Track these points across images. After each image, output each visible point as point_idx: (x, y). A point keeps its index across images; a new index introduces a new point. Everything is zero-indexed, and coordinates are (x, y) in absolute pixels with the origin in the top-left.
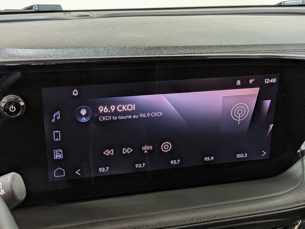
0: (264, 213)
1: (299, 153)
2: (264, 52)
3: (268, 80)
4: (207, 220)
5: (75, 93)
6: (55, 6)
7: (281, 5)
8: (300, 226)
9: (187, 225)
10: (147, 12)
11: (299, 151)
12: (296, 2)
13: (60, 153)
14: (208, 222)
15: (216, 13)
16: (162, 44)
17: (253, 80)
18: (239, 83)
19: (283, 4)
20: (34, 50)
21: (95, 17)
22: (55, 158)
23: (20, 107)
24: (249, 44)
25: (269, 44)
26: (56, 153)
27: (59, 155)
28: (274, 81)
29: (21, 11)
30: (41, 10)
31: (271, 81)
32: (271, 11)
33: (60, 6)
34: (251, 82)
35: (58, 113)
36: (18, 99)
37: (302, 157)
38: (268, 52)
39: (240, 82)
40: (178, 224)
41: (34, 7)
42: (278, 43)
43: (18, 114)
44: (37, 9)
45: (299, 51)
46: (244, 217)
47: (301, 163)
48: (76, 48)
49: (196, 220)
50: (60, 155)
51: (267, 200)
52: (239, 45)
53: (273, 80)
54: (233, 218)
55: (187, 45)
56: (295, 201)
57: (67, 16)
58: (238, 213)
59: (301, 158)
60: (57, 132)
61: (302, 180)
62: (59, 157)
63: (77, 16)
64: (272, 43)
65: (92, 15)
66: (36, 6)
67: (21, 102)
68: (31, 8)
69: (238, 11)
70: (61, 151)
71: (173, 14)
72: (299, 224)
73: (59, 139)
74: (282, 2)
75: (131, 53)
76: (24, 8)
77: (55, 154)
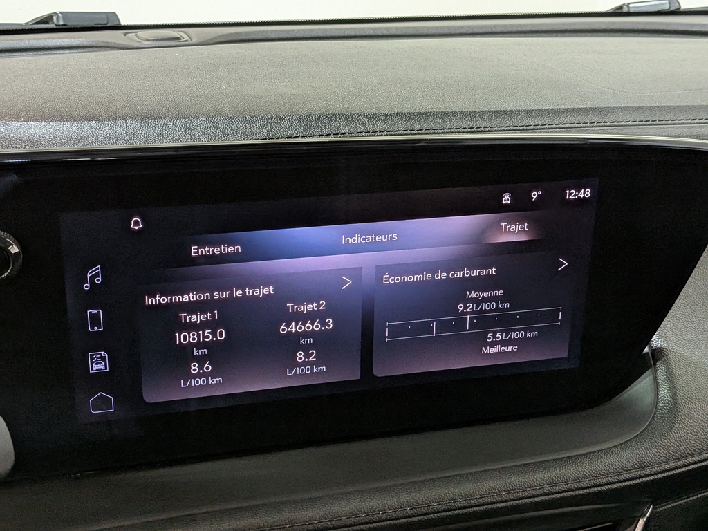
0: (565, 491)
1: (647, 353)
2: (570, 125)
3: (573, 193)
4: (437, 509)
5: (136, 224)
6: (105, 16)
7: (620, 11)
8: (648, 519)
9: (392, 520)
10: (315, 30)
11: (647, 350)
12: (655, 5)
13: (103, 359)
14: (438, 512)
15: (470, 31)
16: (339, 107)
17: (540, 192)
18: (507, 199)
19: (625, 10)
20: (46, 123)
21: (194, 41)
22: (92, 370)
23: (9, 257)
24: (536, 108)
25: (580, 107)
26: (94, 359)
27: (101, 363)
28: (587, 195)
29: (24, 28)
30: (71, 24)
31: (581, 195)
32: (597, 27)
33: (114, 14)
34: (535, 197)
35: (98, 269)
36: (5, 239)
37: (655, 364)
38: (579, 125)
39: (510, 197)
40: (372, 518)
41: (55, 18)
42: (602, 106)
43: (6, 274)
44: (61, 23)
45: (650, 122)
46: (520, 501)
47: (652, 376)
48: (142, 119)
49: (412, 509)
50: (103, 363)
51: (573, 462)
52: (512, 111)
53: (584, 193)
54: (497, 503)
55: (396, 111)
56: (636, 464)
57: (130, 39)
58: (508, 492)
59: (651, 367)
60: (95, 311)
61: (654, 417)
62: (101, 369)
63: (153, 40)
64: (588, 106)
65: (186, 38)
66: (60, 15)
67: (12, 245)
68: (48, 19)
69: (520, 25)
70: (104, 354)
71: (371, 33)
72: (648, 515)
73: (99, 327)
74: (624, 4)
75: (268, 131)
76: (31, 21)
77: (92, 362)
